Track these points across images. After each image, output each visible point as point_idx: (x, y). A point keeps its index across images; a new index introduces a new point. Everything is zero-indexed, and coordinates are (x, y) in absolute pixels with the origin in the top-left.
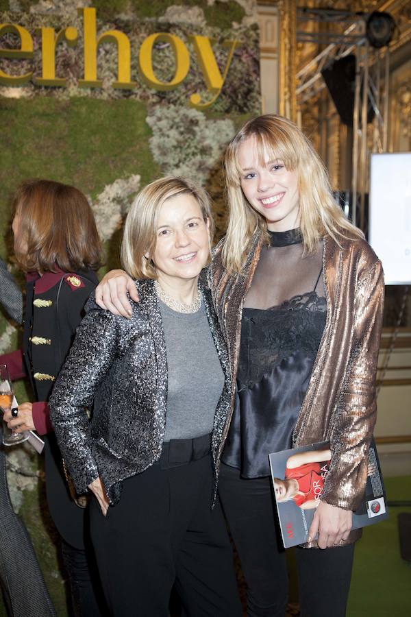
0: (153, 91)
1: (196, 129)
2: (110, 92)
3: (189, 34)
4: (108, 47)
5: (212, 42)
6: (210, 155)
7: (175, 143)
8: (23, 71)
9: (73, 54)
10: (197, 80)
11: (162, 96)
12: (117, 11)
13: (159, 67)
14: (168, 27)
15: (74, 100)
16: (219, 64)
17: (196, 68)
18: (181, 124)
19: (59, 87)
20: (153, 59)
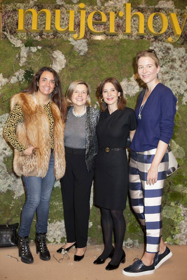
0: (152, 36)
1: (170, 51)
2: (135, 37)
3: (168, 12)
4: (135, 19)
5: (177, 16)
6: (175, 62)
7: (161, 57)
8: (101, 29)
9: (121, 22)
10: (170, 31)
11: (156, 38)
12: (139, 4)
13: (155, 26)
14: (159, 10)
15: (121, 41)
16: (180, 25)
17: (171, 27)
18: (164, 49)
19: (115, 35)
20: (153, 23)
